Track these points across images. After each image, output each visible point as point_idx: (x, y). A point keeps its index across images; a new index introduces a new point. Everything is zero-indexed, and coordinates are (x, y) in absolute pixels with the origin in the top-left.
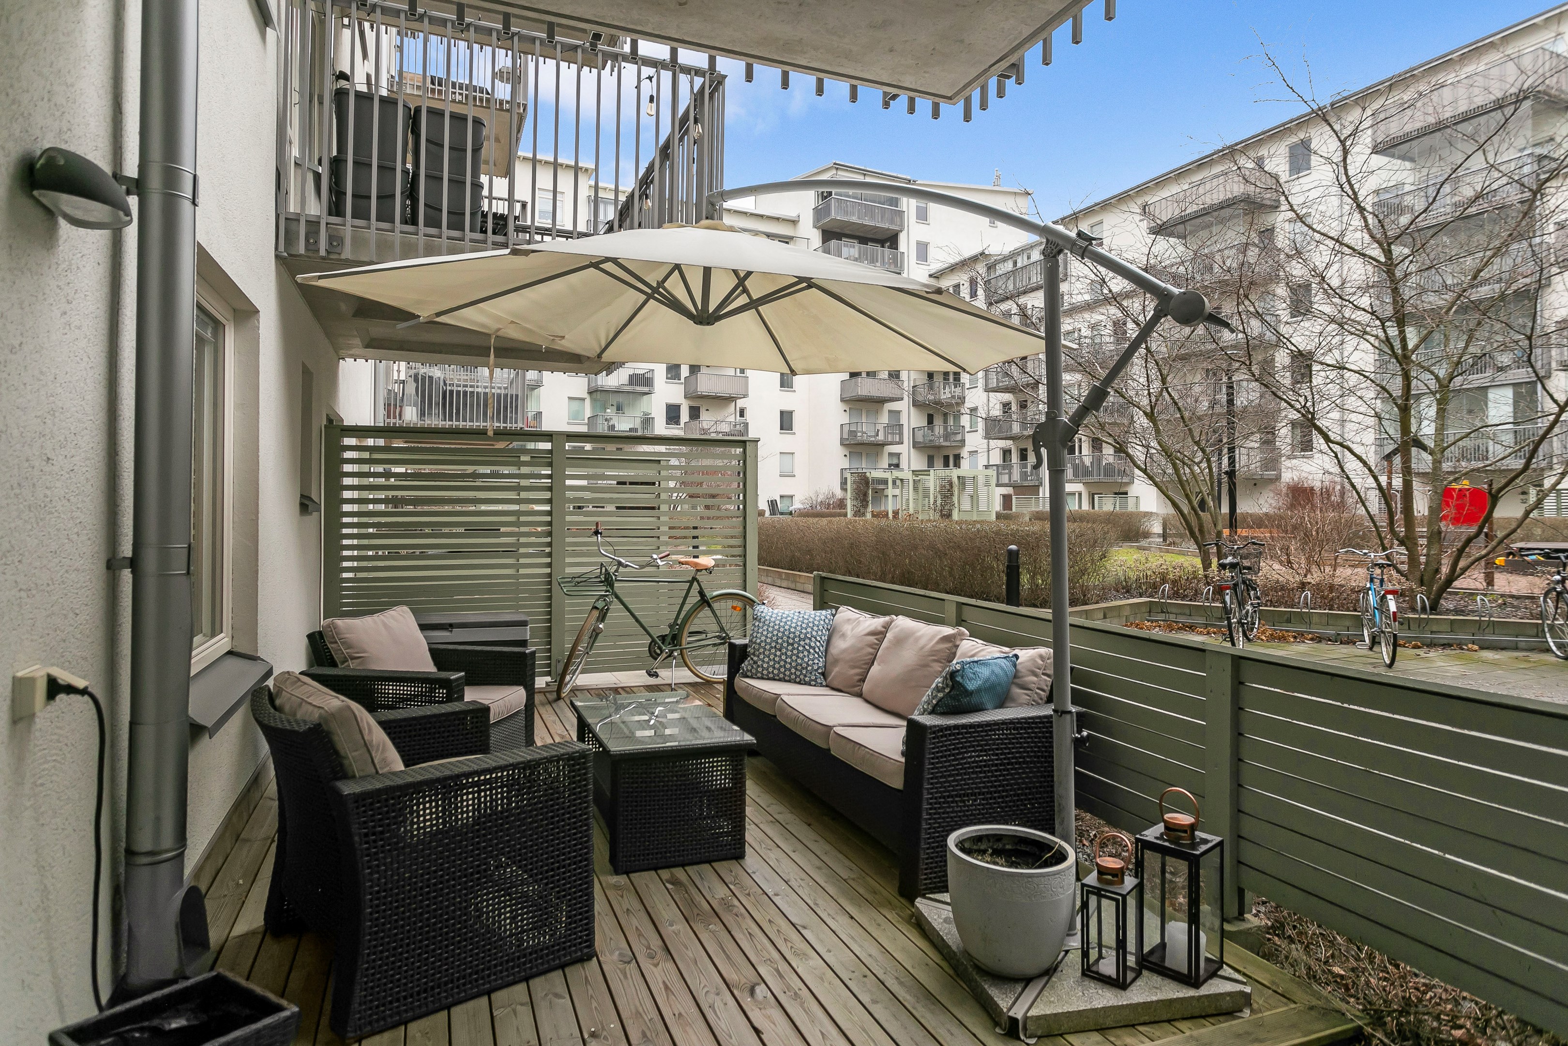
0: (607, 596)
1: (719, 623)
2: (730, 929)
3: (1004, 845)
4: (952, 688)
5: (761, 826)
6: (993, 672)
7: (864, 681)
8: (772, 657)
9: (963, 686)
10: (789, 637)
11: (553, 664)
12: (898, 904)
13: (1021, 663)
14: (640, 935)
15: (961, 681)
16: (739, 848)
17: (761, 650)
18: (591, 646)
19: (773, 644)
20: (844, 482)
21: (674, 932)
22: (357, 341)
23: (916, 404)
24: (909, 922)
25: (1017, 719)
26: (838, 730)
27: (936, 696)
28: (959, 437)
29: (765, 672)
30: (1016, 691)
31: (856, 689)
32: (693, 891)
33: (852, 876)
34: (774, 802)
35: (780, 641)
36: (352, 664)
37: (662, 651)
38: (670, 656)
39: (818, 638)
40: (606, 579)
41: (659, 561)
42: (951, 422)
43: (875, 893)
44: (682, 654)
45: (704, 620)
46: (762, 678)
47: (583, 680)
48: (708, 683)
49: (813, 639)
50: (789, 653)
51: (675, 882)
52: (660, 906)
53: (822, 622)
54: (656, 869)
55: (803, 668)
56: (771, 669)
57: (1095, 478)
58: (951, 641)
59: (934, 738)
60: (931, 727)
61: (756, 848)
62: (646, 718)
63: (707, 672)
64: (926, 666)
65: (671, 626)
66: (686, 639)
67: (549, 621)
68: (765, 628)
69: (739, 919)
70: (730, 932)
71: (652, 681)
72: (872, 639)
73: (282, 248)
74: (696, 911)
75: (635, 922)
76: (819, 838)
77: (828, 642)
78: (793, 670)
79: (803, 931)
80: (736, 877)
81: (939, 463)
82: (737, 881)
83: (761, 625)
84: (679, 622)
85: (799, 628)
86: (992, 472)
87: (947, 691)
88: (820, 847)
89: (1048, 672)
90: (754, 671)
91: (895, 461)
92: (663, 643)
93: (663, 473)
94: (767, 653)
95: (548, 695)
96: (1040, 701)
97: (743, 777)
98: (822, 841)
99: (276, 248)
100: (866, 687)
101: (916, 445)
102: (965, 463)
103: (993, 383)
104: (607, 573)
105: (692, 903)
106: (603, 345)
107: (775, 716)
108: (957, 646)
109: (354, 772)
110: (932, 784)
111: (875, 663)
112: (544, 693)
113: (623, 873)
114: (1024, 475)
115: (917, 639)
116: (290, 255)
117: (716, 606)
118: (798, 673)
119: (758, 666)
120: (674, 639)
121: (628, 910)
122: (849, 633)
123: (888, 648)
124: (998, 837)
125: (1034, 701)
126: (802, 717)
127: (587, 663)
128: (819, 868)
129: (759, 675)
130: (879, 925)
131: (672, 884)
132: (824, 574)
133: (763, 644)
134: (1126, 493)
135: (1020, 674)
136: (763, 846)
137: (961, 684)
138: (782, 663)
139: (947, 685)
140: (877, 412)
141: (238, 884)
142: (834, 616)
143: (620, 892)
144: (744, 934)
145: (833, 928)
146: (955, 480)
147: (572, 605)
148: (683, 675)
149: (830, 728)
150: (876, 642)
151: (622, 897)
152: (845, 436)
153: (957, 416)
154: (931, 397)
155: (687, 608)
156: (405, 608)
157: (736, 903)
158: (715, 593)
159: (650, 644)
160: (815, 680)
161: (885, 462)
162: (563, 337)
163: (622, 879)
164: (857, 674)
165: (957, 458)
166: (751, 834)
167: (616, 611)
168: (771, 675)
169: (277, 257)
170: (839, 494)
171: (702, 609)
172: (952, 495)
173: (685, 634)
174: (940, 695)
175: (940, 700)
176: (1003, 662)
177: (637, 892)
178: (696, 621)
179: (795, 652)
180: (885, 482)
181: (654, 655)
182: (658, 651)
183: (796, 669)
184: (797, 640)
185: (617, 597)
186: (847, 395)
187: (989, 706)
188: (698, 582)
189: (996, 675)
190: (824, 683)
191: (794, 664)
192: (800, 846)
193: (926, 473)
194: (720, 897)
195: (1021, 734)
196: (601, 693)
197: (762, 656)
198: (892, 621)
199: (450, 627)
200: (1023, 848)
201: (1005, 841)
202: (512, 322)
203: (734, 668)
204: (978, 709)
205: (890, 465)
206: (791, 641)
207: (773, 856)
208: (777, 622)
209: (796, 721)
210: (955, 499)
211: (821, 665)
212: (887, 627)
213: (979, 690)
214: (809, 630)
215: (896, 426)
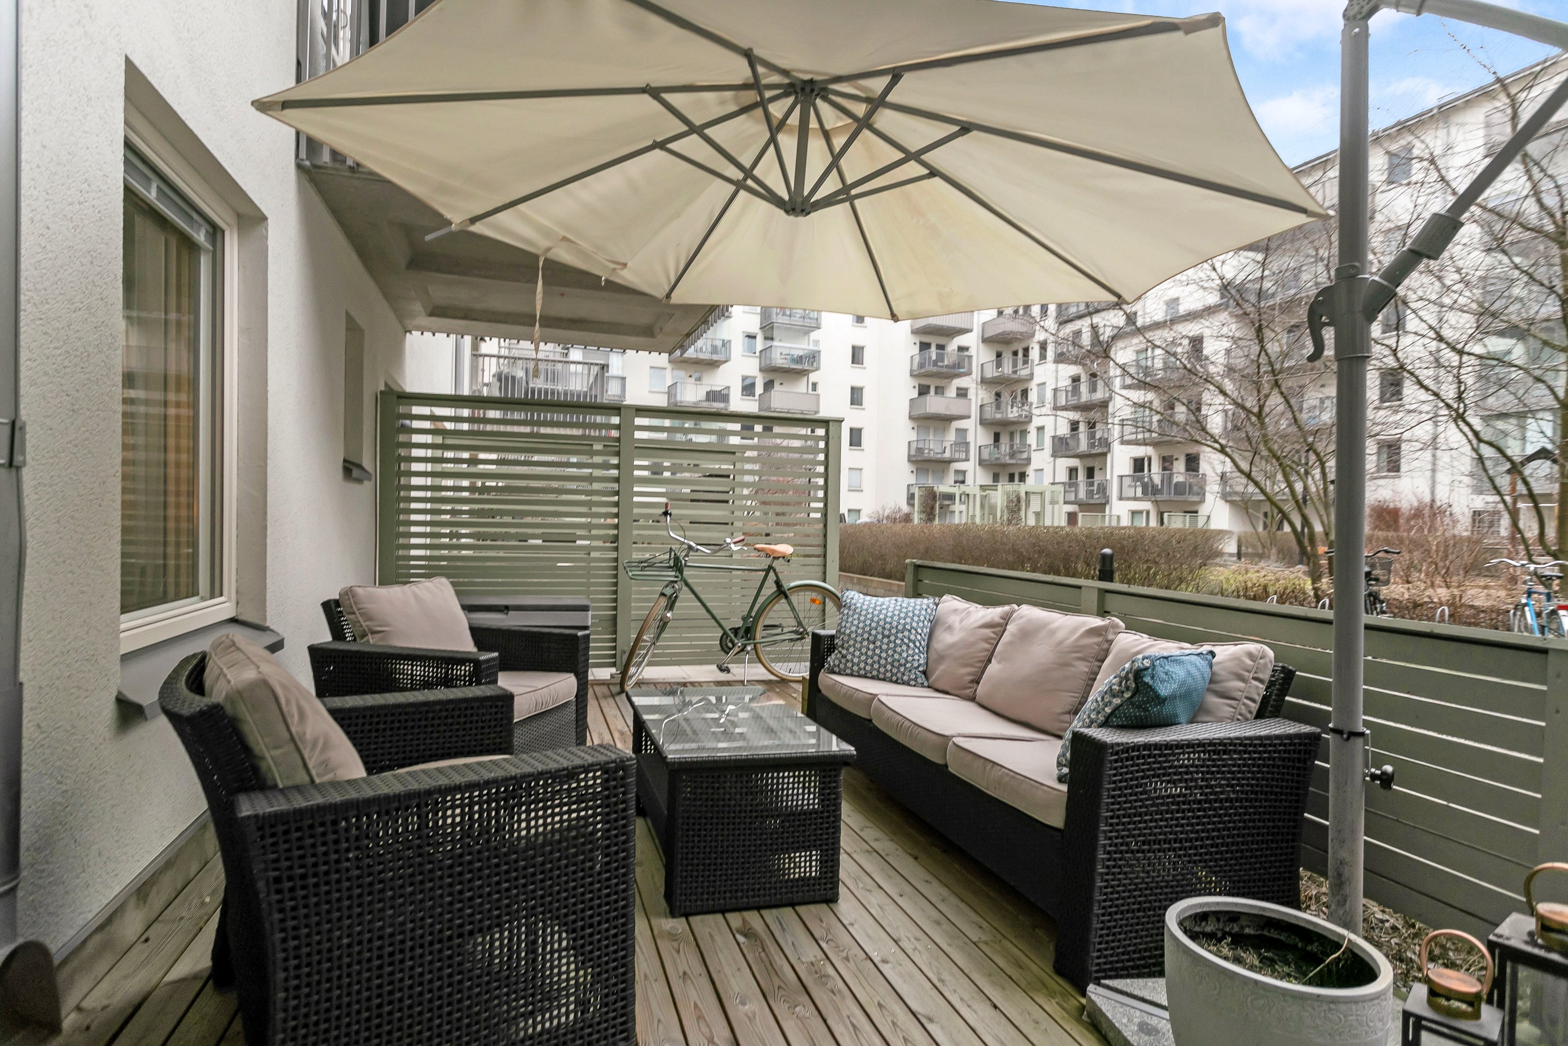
0: (676, 582)
1: (797, 617)
2: (826, 1017)
3: (1242, 928)
4: (1136, 692)
5: (855, 856)
6: (1189, 673)
7: (978, 683)
8: (864, 650)
9: (1155, 692)
10: (884, 628)
11: (618, 656)
12: (1057, 987)
13: (1218, 663)
14: (700, 1018)
15: (1151, 683)
16: (831, 889)
17: (851, 642)
18: (658, 637)
19: (866, 636)
20: (911, 497)
21: (747, 1015)
22: (418, 307)
23: (983, 422)
24: (1079, 1020)
25: (1229, 738)
26: (960, 741)
27: (1110, 702)
28: (1025, 456)
29: (855, 668)
30: (1213, 700)
31: (968, 691)
32: (773, 948)
33: (984, 938)
34: (869, 824)
35: (874, 632)
36: (372, 639)
37: (734, 645)
38: (742, 650)
39: (919, 631)
40: (676, 565)
41: (732, 546)
42: (1017, 440)
43: (1020, 967)
44: (755, 648)
45: (779, 613)
46: (851, 675)
47: (650, 673)
48: (783, 682)
49: (913, 631)
50: (884, 647)
51: (748, 933)
52: (727, 970)
53: (923, 612)
54: (723, 912)
55: (901, 665)
56: (862, 665)
57: (1164, 497)
58: (1100, 635)
59: (1116, 761)
60: (1112, 746)
61: (851, 887)
62: (716, 716)
63: (783, 669)
64: (1066, 665)
65: (744, 619)
66: (759, 633)
67: (615, 608)
68: (856, 616)
69: (837, 999)
70: (825, 1021)
71: (723, 677)
72: (988, 632)
73: (303, 154)
74: (777, 982)
75: (693, 995)
76: (929, 877)
77: (931, 635)
78: (889, 667)
79: (929, 1026)
80: (828, 931)
81: (1004, 478)
82: (830, 937)
83: (851, 613)
84: (753, 614)
85: (896, 618)
86: (1060, 488)
87: (1127, 695)
88: (935, 891)
89: (1261, 676)
90: (842, 666)
91: (961, 478)
92: (736, 636)
93: (738, 466)
94: (858, 645)
95: (611, 687)
96: (1249, 716)
97: (838, 797)
98: (935, 883)
99: (297, 156)
100: (981, 689)
101: (981, 463)
102: (1031, 480)
103: (1062, 401)
104: (677, 559)
105: (771, 968)
106: (673, 281)
107: (870, 721)
108: (1110, 642)
109: (274, 779)
110: (1111, 825)
111: (993, 661)
112: (608, 685)
113: (681, 916)
114: (1090, 493)
115: (1053, 632)
116: (315, 166)
117: (794, 598)
118: (895, 670)
119: (847, 661)
120: (748, 632)
121: (685, 973)
122: (957, 625)
123: (1011, 643)
124: (1233, 916)
125: (1241, 714)
126: (907, 723)
127: (654, 655)
128: (938, 923)
129: (848, 671)
130: (1037, 1023)
131: (745, 935)
132: (919, 562)
133: (853, 636)
134: (1196, 512)
135: (1218, 678)
136: (861, 885)
137: (1150, 687)
138: (876, 658)
139: (1128, 688)
140: (945, 430)
141: (203, 904)
142: (937, 605)
143: (675, 944)
144: (845, 1026)
145: (972, 1024)
146: (1023, 495)
147: (641, 592)
148: (758, 672)
149: (946, 738)
150: (993, 635)
151: (678, 952)
152: (913, 453)
153: (1024, 433)
154: (998, 416)
155: (761, 600)
156: (444, 580)
157: (831, 971)
158: (792, 584)
159: (722, 637)
160: (915, 679)
161: (951, 478)
162: (625, 265)
163: (678, 925)
164: (969, 674)
165: (1023, 477)
166: (846, 869)
167: (686, 602)
168: (862, 672)
169: (299, 166)
170: (905, 509)
171: (777, 602)
172: (1019, 510)
173: (760, 627)
174: (1117, 701)
175: (1118, 708)
176: (1197, 660)
177: (698, 945)
178: (771, 614)
179: (892, 645)
180: (951, 497)
181: (725, 649)
182: (730, 645)
183: (893, 666)
184: (894, 631)
185: (687, 584)
186: (915, 413)
187: (1183, 718)
188: (774, 571)
189: (1193, 678)
190: (926, 684)
191: (890, 660)
192: (908, 889)
193: (994, 488)
194: (809, 960)
195: (1224, 760)
196: (670, 688)
197: (852, 650)
198: (1013, 612)
199: (506, 609)
200: (1274, 934)
201: (1243, 921)
202: (565, 239)
203: (818, 661)
204: (1168, 722)
205: (956, 482)
206: (886, 633)
207: (874, 900)
208: (870, 611)
209: (899, 727)
210: (1022, 513)
211: (922, 662)
212: (1007, 619)
213: (1173, 697)
214: (908, 620)
215: (962, 443)
